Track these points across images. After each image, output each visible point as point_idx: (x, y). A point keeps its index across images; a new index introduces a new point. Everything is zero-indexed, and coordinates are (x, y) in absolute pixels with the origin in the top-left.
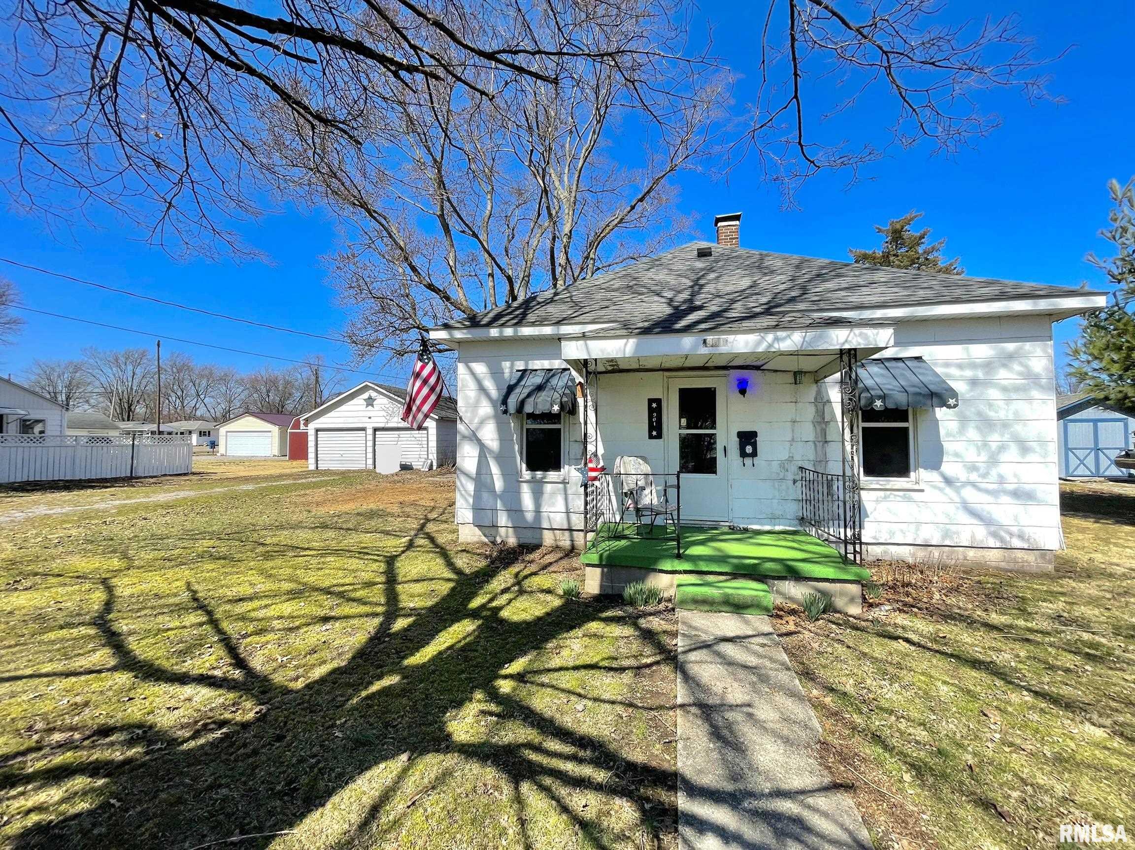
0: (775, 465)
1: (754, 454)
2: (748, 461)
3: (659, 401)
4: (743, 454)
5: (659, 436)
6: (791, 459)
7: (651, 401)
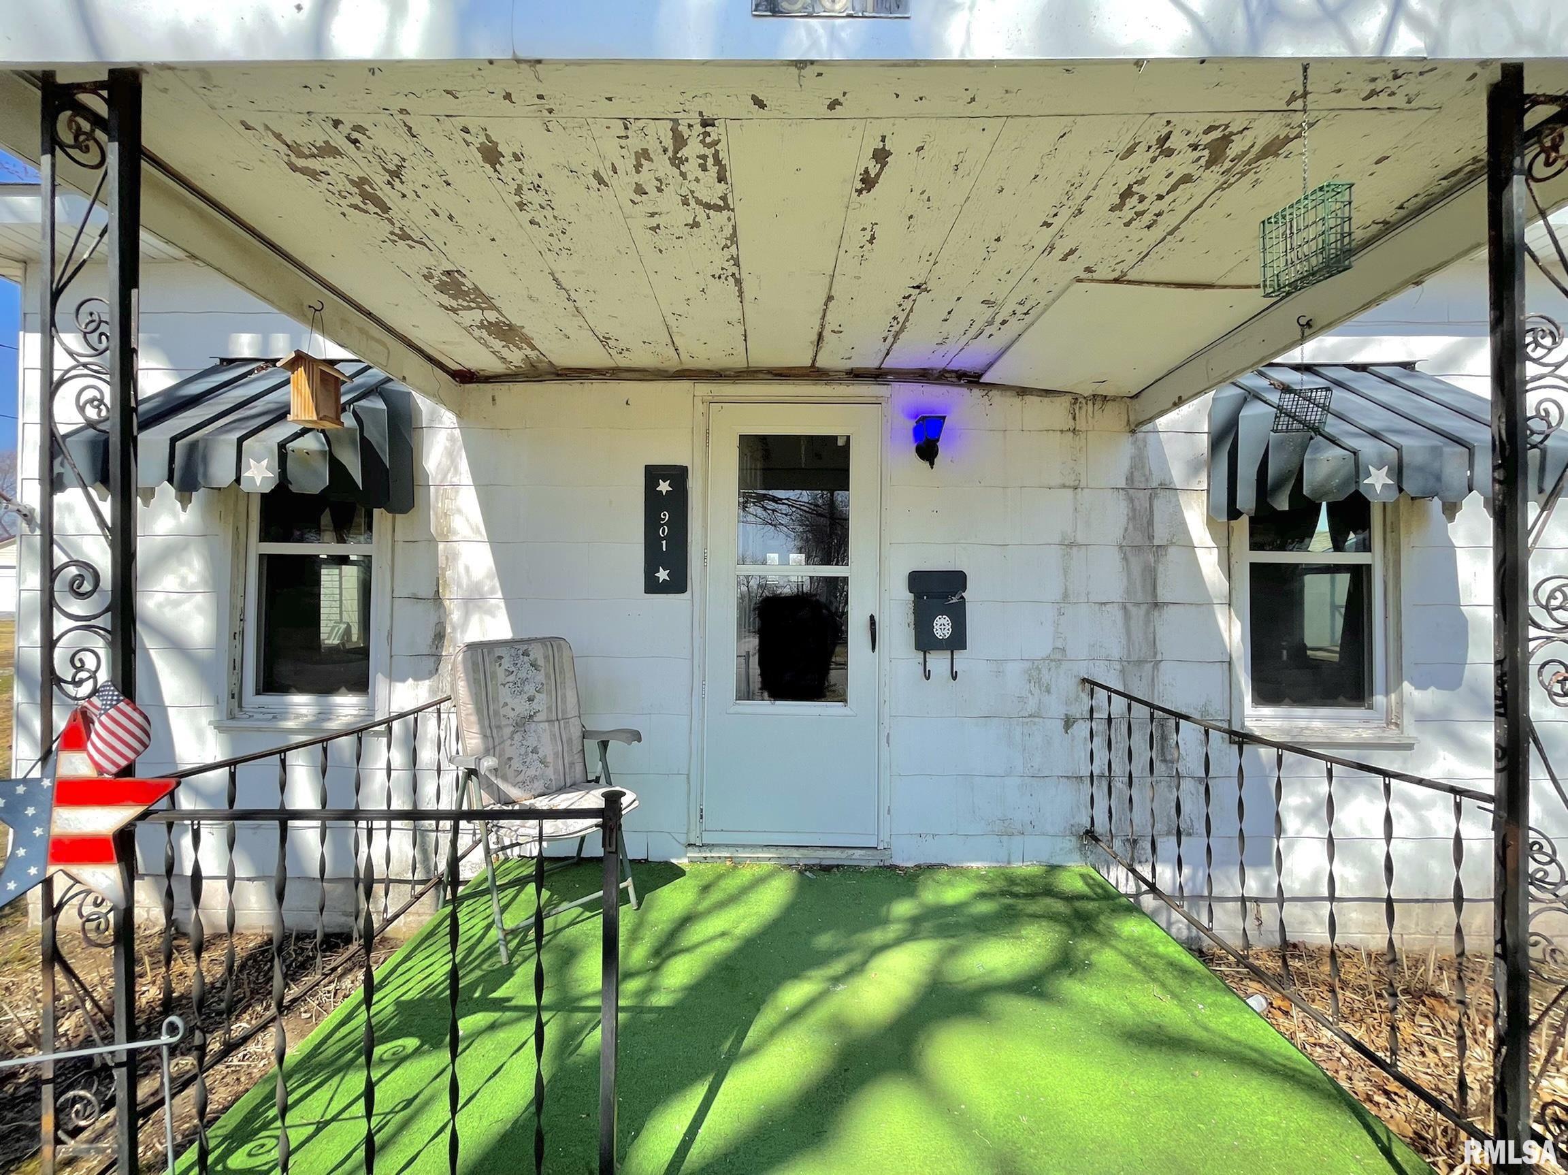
0: (1014, 671)
1: (957, 641)
2: (939, 662)
3: (678, 475)
4: (925, 642)
5: (678, 584)
6: (1059, 656)
7: (653, 474)
